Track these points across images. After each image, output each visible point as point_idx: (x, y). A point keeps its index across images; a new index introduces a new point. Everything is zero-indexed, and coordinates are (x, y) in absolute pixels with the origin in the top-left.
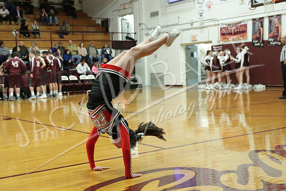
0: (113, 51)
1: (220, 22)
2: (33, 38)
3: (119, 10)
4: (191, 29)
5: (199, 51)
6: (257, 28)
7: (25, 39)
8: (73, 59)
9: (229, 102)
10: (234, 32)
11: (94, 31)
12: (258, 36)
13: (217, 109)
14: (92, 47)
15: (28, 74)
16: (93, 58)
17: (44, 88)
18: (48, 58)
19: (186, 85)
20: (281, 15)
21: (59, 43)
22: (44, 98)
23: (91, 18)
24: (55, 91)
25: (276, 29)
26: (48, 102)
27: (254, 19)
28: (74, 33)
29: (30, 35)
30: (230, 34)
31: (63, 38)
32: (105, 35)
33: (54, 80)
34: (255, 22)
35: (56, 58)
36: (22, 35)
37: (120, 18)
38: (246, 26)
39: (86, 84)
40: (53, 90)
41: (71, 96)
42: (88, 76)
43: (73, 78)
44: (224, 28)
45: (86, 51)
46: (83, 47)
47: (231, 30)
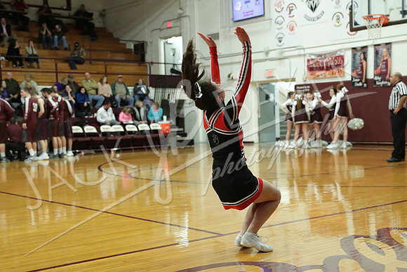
0: (152, 90)
1: (307, 51)
2: (28, 67)
3: (160, 30)
4: (266, 60)
5: (277, 92)
6: (358, 61)
7: (15, 69)
8: (91, 100)
9: (318, 166)
10: (327, 67)
11: (123, 59)
12: (360, 72)
13: (302, 176)
14: (120, 83)
15: (19, 122)
16: (122, 100)
17: (44, 143)
18: (50, 99)
19: (257, 141)
20: (390, 43)
21: (69, 77)
22: (44, 160)
23: (118, 40)
24: (61, 149)
25: (384, 62)
26: (51, 165)
27: (354, 49)
28: (93, 62)
29: (24, 62)
30: (321, 69)
31: (76, 68)
32: (140, 65)
33: (60, 132)
34: (355, 52)
35: (63, 99)
36: (11, 63)
37: (162, 42)
38: (342, 58)
39: (109, 138)
40: (59, 147)
41: (87, 157)
42: (113, 126)
43: (90, 129)
44: (312, 59)
45: (110, 90)
46: (107, 83)
47: (322, 63)
